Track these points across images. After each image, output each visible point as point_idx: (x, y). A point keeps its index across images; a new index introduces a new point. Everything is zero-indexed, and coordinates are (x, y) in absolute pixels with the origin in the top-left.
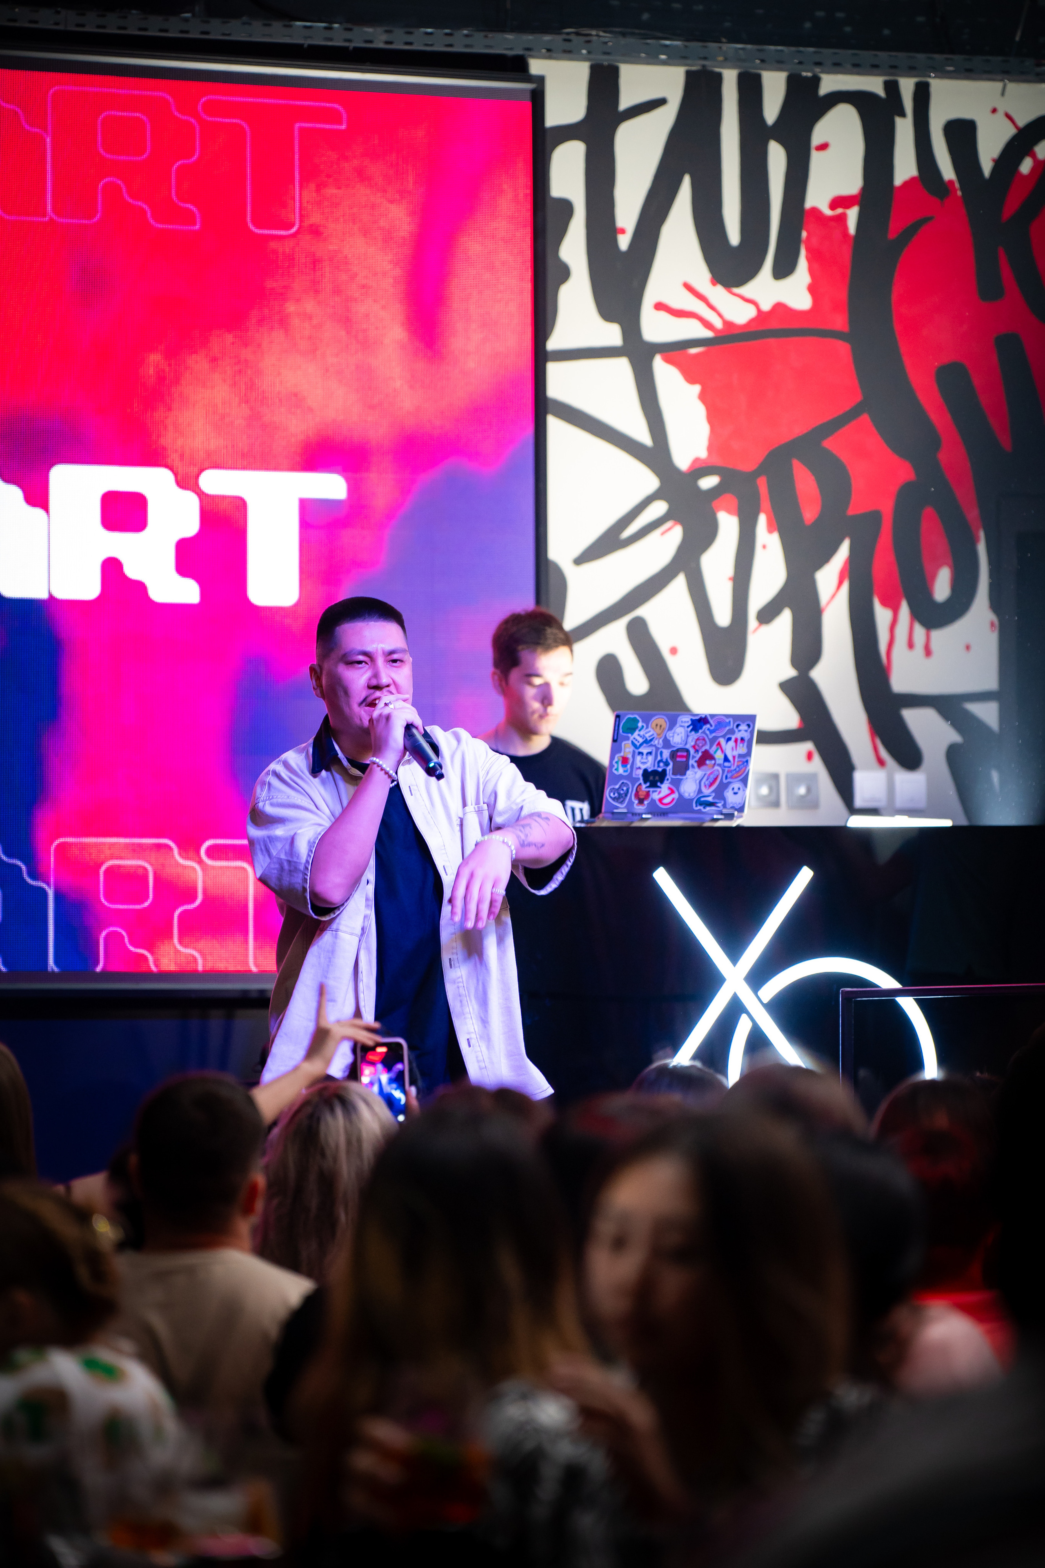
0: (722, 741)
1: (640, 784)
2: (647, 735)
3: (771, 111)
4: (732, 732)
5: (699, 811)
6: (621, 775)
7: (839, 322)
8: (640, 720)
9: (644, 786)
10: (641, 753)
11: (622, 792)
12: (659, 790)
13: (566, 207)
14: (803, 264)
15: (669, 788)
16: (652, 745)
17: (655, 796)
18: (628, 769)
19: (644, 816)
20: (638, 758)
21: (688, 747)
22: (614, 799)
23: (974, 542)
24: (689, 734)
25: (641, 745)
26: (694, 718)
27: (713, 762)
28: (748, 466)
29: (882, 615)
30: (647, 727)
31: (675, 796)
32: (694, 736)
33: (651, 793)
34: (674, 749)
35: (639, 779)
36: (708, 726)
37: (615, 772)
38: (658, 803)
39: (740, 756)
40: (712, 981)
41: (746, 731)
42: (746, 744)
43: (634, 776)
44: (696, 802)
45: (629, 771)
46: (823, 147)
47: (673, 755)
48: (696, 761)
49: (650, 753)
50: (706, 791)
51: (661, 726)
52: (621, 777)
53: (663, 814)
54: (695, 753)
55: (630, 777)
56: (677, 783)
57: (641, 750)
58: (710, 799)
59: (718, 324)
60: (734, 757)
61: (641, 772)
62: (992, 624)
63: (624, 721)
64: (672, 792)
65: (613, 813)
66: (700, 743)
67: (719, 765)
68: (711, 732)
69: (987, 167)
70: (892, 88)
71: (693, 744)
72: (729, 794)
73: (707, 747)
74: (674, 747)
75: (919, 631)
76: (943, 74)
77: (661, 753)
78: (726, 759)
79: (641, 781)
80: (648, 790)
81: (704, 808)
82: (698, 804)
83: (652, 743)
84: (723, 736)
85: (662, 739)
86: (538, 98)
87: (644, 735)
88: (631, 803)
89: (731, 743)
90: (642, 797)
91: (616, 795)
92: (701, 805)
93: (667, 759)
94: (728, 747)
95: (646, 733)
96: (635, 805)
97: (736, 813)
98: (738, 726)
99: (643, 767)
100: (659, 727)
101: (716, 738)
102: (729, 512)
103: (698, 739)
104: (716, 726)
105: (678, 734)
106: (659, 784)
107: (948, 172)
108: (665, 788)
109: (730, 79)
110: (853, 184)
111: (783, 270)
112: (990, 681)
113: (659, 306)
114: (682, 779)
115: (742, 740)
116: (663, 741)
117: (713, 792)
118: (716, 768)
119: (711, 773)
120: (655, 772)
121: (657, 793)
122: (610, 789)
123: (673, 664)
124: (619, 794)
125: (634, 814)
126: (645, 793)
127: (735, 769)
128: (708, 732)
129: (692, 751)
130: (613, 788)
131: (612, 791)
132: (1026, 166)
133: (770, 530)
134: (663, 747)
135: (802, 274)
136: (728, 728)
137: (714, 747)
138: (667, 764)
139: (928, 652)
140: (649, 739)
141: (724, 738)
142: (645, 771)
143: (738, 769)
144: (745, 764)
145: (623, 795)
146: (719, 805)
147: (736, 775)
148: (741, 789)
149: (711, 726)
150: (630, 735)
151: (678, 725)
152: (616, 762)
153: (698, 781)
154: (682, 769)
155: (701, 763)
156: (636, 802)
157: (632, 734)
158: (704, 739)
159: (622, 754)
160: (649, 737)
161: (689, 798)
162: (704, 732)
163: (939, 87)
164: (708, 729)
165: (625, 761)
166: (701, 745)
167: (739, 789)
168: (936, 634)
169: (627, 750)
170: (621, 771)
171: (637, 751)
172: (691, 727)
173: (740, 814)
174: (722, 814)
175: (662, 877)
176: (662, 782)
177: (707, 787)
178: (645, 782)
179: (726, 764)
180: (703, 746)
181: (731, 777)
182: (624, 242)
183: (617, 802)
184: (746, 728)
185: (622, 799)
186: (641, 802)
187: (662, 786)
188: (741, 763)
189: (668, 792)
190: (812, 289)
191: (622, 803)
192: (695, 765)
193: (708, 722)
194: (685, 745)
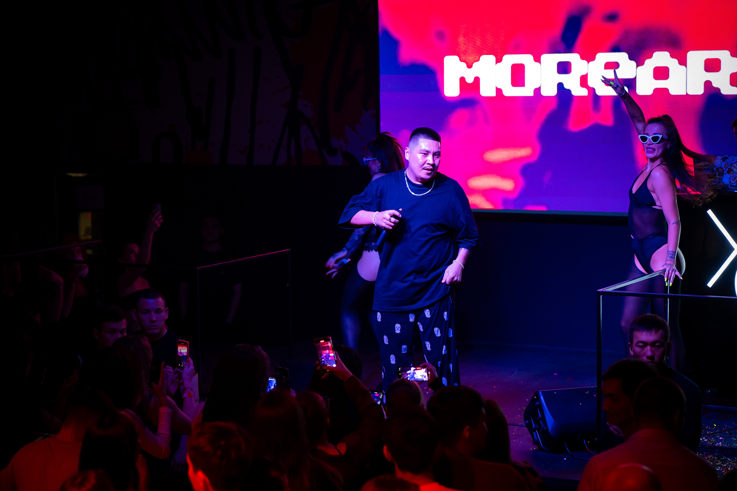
0: (735, 165)
5: (732, 189)
27: (733, 172)
58: (735, 185)
73: (730, 167)
74: (717, 167)
84: (735, 163)
103: (725, 164)
118: (735, 174)
119: (733, 176)
129: (724, 168)
149: (730, 160)
158: (728, 164)
164: (729, 161)
166: (727, 166)
175: (710, 212)
180: (729, 166)
192: (727, 173)
193: (728, 159)
194: (721, 166)
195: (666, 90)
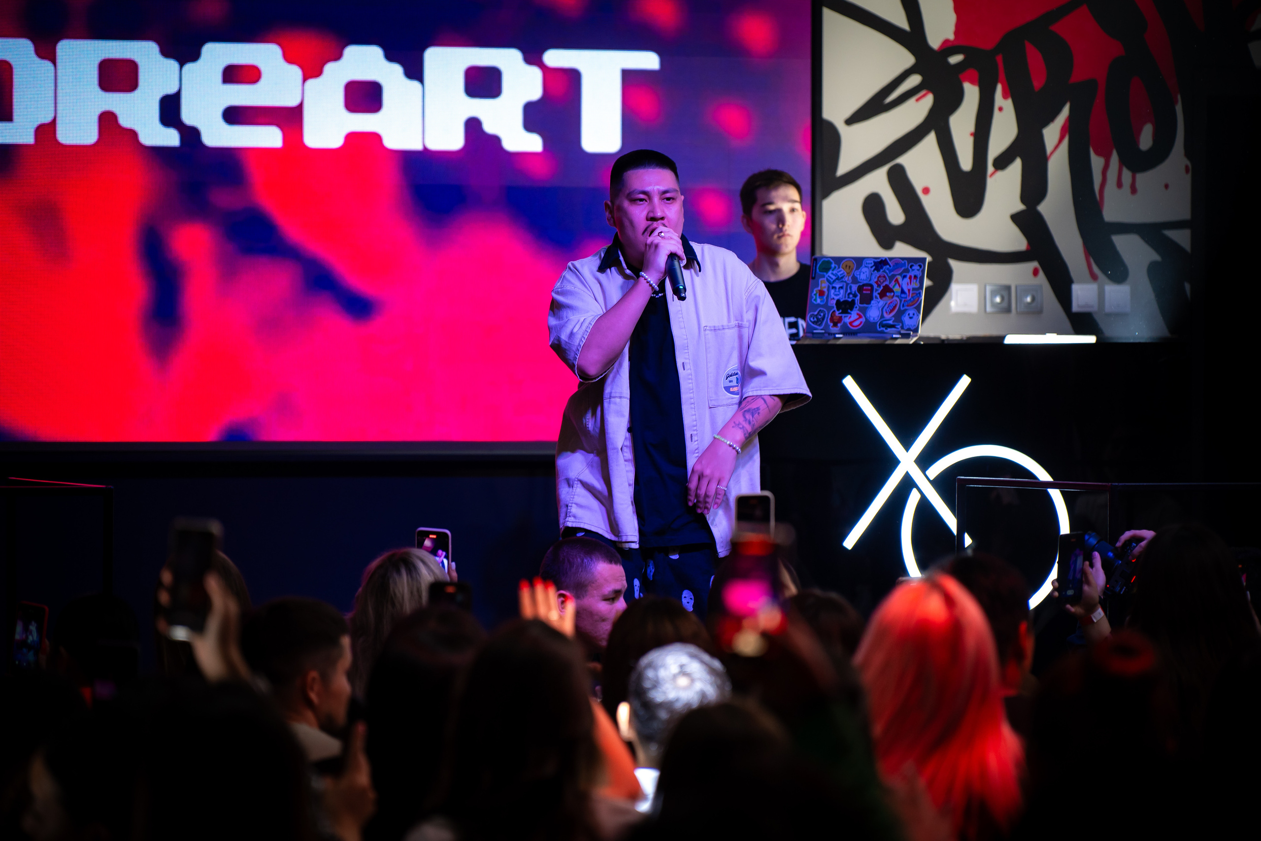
0: (899, 278)
1: (834, 311)
2: (839, 274)
4: (907, 271)
5: (882, 332)
6: (818, 304)
8: (833, 262)
9: (837, 313)
10: (833, 288)
11: (820, 317)
12: (849, 315)
15: (858, 314)
16: (842, 281)
17: (847, 320)
18: (824, 300)
19: (837, 336)
20: (833, 291)
21: (873, 282)
22: (813, 323)
23: (1173, 104)
24: (872, 273)
25: (834, 281)
26: (876, 260)
27: (893, 294)
28: (988, 44)
29: (1097, 162)
30: (839, 268)
31: (863, 320)
32: (876, 274)
33: (843, 317)
34: (861, 284)
35: (833, 307)
36: (888, 266)
37: (815, 302)
38: (849, 325)
39: (914, 289)
40: (890, 462)
41: (918, 270)
42: (918, 280)
43: (829, 305)
44: (879, 325)
45: (825, 300)
47: (860, 289)
48: (878, 294)
49: (842, 288)
50: (887, 316)
51: (850, 267)
52: (819, 305)
53: (853, 333)
54: (878, 287)
55: (826, 306)
56: (864, 311)
57: (834, 285)
58: (891, 322)
60: (909, 290)
61: (835, 302)
62: (1187, 167)
63: (820, 262)
64: (860, 317)
65: (813, 333)
66: (881, 280)
67: (897, 296)
68: (890, 271)
71: (876, 280)
72: (906, 319)
73: (887, 283)
74: (861, 282)
75: (1127, 175)
77: (851, 288)
78: (903, 292)
79: (835, 308)
80: (840, 315)
81: (886, 329)
82: (881, 326)
83: (843, 279)
84: (900, 274)
85: (851, 276)
87: (836, 274)
88: (827, 325)
89: (907, 280)
90: (836, 321)
91: (815, 319)
92: (883, 327)
93: (855, 292)
94: (905, 283)
95: (838, 272)
96: (830, 327)
97: (912, 333)
98: (911, 266)
99: (836, 298)
100: (848, 267)
101: (894, 276)
102: (972, 82)
103: (880, 277)
104: (894, 266)
105: (864, 273)
106: (849, 311)
108: (854, 314)
112: (1184, 212)
114: (867, 308)
115: (916, 277)
116: (852, 278)
117: (893, 316)
118: (895, 298)
119: (890, 304)
120: (846, 302)
121: (848, 318)
122: (811, 315)
123: (925, 200)
124: (817, 318)
125: (830, 334)
126: (838, 318)
127: (910, 299)
128: (888, 271)
129: (875, 286)
130: (813, 314)
131: (812, 316)
133: (1005, 96)
134: (852, 283)
136: (903, 268)
137: (893, 282)
138: (855, 296)
139: (1134, 190)
140: (840, 276)
141: (901, 276)
142: (838, 301)
143: (912, 299)
144: (918, 295)
145: (821, 319)
146: (898, 327)
147: (911, 304)
148: (916, 314)
149: (890, 266)
150: (825, 274)
151: (863, 266)
152: (815, 295)
153: (880, 309)
154: (867, 299)
155: (882, 295)
156: (832, 324)
157: (827, 272)
158: (885, 277)
159: (819, 288)
160: (841, 275)
161: (874, 321)
162: (884, 271)
164: (888, 269)
165: (821, 293)
166: (882, 281)
167: (914, 314)
168: (1139, 177)
169: (824, 285)
170: (819, 301)
171: (831, 286)
172: (874, 267)
173: (915, 334)
174: (900, 334)
175: (849, 383)
176: (852, 310)
177: (888, 312)
178: (838, 310)
179: (903, 295)
180: (884, 281)
181: (908, 306)
183: (816, 324)
184: (919, 268)
185: (820, 323)
186: (835, 325)
187: (852, 312)
188: (914, 295)
189: (857, 317)
191: (820, 325)
192: (878, 296)
193: (888, 264)
194: (870, 281)
195: (374, 138)
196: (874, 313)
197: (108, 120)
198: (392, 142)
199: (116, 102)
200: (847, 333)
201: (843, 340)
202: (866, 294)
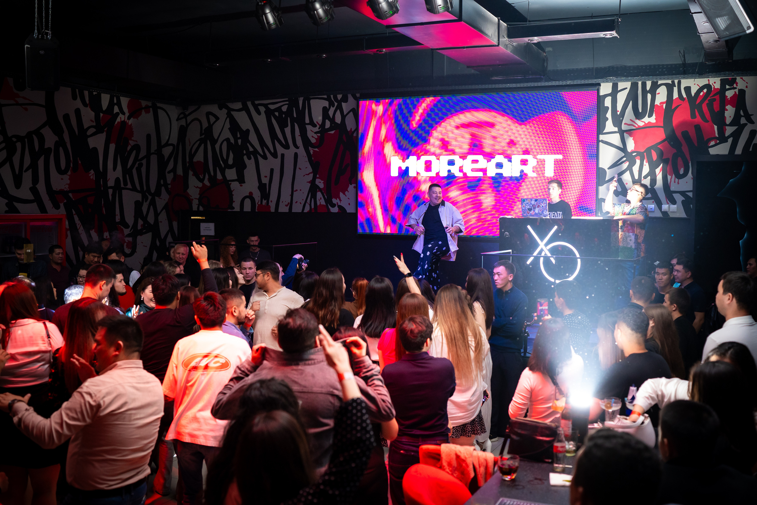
1: (527, 211)
3: (648, 88)
7: (662, 124)
10: (526, 205)
11: (524, 212)
13: (607, 108)
14: (654, 114)
23: (689, 163)
28: (643, 151)
29: (669, 177)
30: (527, 201)
31: (534, 213)
33: (530, 212)
40: (537, 245)
44: (538, 214)
46: (659, 93)
47: (533, 205)
53: (533, 216)
55: (525, 209)
56: (534, 211)
58: (541, 213)
59: (637, 126)
62: (692, 178)
63: (522, 200)
65: (524, 216)
68: (539, 202)
69: (693, 95)
70: (673, 82)
71: (536, 204)
72: (544, 212)
75: (677, 180)
76: (684, 78)
77: (530, 205)
78: (542, 207)
81: (540, 215)
83: (528, 204)
86: (598, 91)
99: (527, 208)
102: (638, 159)
105: (532, 202)
107: (684, 96)
108: (532, 211)
109: (640, 83)
110: (665, 99)
111: (650, 116)
112: (691, 189)
113: (625, 124)
132: (702, 94)
133: (646, 162)
135: (654, 116)
139: (678, 183)
141: (541, 203)
146: (543, 214)
150: (524, 202)
154: (534, 208)
155: (538, 207)
163: (682, 80)
165: (524, 207)
168: (680, 180)
172: (535, 201)
182: (618, 113)
190: (655, 119)
196: (537, 211)
197: (449, 171)
198: (504, 175)
199: (451, 168)
200: (531, 215)
201: (531, 217)
202: (534, 207)
